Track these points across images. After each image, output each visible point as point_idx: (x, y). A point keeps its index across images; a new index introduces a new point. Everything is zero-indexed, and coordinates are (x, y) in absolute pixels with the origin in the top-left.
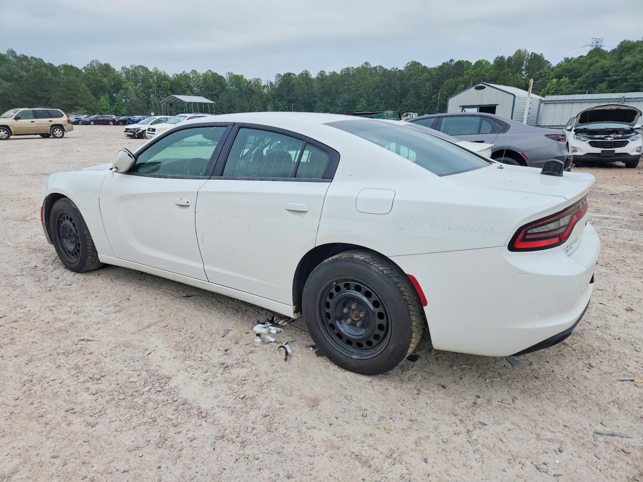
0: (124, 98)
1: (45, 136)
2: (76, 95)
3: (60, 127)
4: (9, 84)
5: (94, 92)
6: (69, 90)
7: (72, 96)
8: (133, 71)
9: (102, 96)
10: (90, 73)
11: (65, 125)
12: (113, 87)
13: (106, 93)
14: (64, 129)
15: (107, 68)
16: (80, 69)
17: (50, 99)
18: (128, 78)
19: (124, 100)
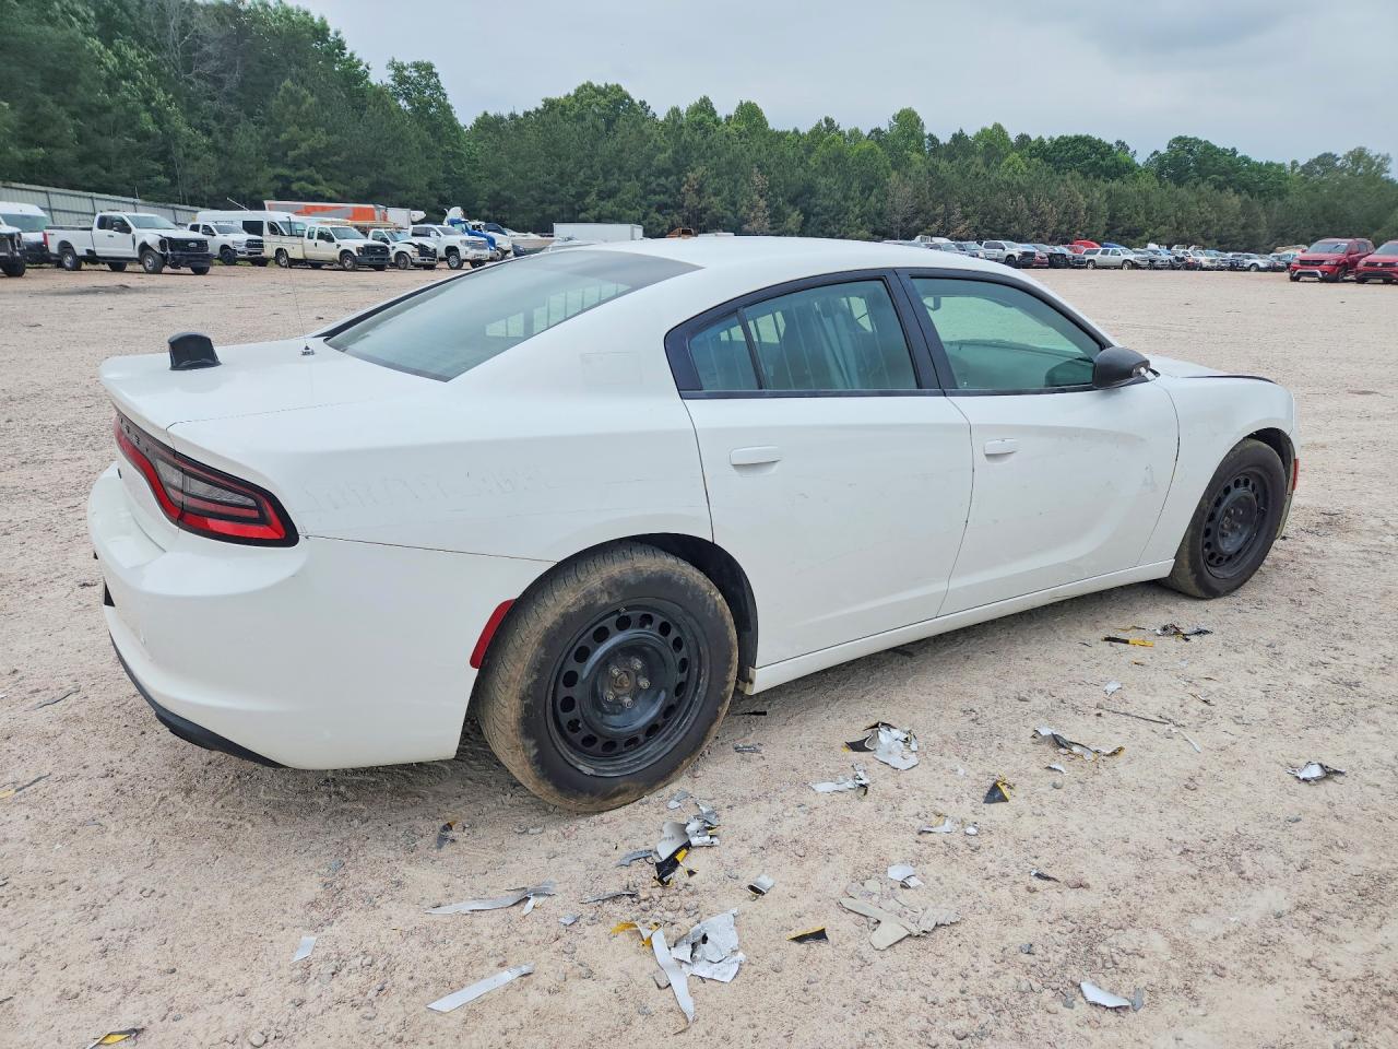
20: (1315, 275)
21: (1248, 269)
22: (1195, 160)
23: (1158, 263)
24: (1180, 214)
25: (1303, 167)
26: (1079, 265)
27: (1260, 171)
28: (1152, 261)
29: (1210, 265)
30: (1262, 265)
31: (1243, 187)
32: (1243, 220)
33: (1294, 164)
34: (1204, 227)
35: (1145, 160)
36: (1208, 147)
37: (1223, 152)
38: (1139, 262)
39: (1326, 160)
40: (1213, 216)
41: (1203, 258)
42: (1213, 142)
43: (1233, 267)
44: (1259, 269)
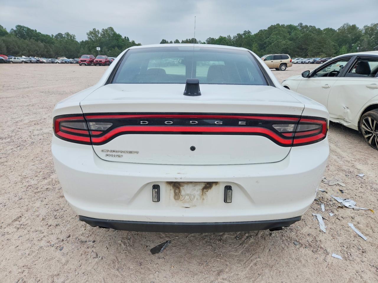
0: (359, 46)
1: (277, 69)
2: (323, 46)
3: (285, 64)
4: (291, 42)
5: (339, 44)
6: (320, 43)
7: (320, 47)
8: (371, 28)
9: (344, 46)
10: (340, 32)
11: (288, 63)
12: (353, 40)
13: (348, 44)
14: (287, 65)
15: (354, 27)
16: (336, 30)
17: (308, 49)
18: (366, 33)
19: (358, 48)
20: (85, 64)
21: (56, 63)
22: (25, 32)
23: (32, 61)
24: (28, 48)
25: (55, 36)
26: (9, 62)
27: (45, 37)
28: (31, 61)
29: (47, 62)
30: (59, 62)
31: (42, 41)
32: (46, 50)
33: (52, 35)
34: (36, 52)
35: (10, 31)
36: (28, 29)
37: (33, 31)
38: (27, 61)
39: (60, 35)
40: (37, 49)
41: (44, 60)
42: (29, 27)
43: (53, 63)
44: (59, 63)
